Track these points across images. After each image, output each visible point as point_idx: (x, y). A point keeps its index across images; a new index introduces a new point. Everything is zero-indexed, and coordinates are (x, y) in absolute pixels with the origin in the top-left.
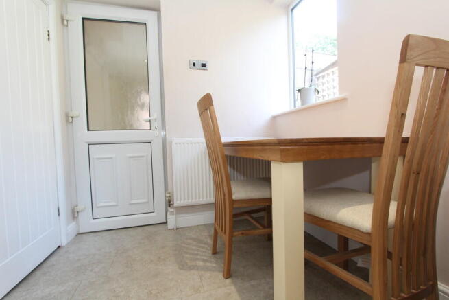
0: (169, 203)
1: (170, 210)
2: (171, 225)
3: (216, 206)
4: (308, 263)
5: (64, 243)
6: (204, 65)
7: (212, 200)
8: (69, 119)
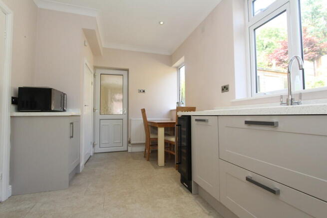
0: (129, 142)
1: (129, 145)
2: (129, 151)
3: (145, 144)
4: (165, 152)
5: (92, 155)
6: (144, 91)
7: (144, 142)
8: (94, 110)
